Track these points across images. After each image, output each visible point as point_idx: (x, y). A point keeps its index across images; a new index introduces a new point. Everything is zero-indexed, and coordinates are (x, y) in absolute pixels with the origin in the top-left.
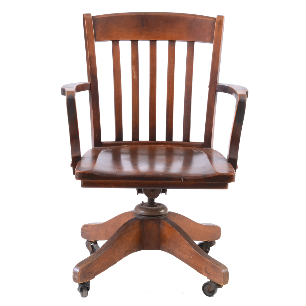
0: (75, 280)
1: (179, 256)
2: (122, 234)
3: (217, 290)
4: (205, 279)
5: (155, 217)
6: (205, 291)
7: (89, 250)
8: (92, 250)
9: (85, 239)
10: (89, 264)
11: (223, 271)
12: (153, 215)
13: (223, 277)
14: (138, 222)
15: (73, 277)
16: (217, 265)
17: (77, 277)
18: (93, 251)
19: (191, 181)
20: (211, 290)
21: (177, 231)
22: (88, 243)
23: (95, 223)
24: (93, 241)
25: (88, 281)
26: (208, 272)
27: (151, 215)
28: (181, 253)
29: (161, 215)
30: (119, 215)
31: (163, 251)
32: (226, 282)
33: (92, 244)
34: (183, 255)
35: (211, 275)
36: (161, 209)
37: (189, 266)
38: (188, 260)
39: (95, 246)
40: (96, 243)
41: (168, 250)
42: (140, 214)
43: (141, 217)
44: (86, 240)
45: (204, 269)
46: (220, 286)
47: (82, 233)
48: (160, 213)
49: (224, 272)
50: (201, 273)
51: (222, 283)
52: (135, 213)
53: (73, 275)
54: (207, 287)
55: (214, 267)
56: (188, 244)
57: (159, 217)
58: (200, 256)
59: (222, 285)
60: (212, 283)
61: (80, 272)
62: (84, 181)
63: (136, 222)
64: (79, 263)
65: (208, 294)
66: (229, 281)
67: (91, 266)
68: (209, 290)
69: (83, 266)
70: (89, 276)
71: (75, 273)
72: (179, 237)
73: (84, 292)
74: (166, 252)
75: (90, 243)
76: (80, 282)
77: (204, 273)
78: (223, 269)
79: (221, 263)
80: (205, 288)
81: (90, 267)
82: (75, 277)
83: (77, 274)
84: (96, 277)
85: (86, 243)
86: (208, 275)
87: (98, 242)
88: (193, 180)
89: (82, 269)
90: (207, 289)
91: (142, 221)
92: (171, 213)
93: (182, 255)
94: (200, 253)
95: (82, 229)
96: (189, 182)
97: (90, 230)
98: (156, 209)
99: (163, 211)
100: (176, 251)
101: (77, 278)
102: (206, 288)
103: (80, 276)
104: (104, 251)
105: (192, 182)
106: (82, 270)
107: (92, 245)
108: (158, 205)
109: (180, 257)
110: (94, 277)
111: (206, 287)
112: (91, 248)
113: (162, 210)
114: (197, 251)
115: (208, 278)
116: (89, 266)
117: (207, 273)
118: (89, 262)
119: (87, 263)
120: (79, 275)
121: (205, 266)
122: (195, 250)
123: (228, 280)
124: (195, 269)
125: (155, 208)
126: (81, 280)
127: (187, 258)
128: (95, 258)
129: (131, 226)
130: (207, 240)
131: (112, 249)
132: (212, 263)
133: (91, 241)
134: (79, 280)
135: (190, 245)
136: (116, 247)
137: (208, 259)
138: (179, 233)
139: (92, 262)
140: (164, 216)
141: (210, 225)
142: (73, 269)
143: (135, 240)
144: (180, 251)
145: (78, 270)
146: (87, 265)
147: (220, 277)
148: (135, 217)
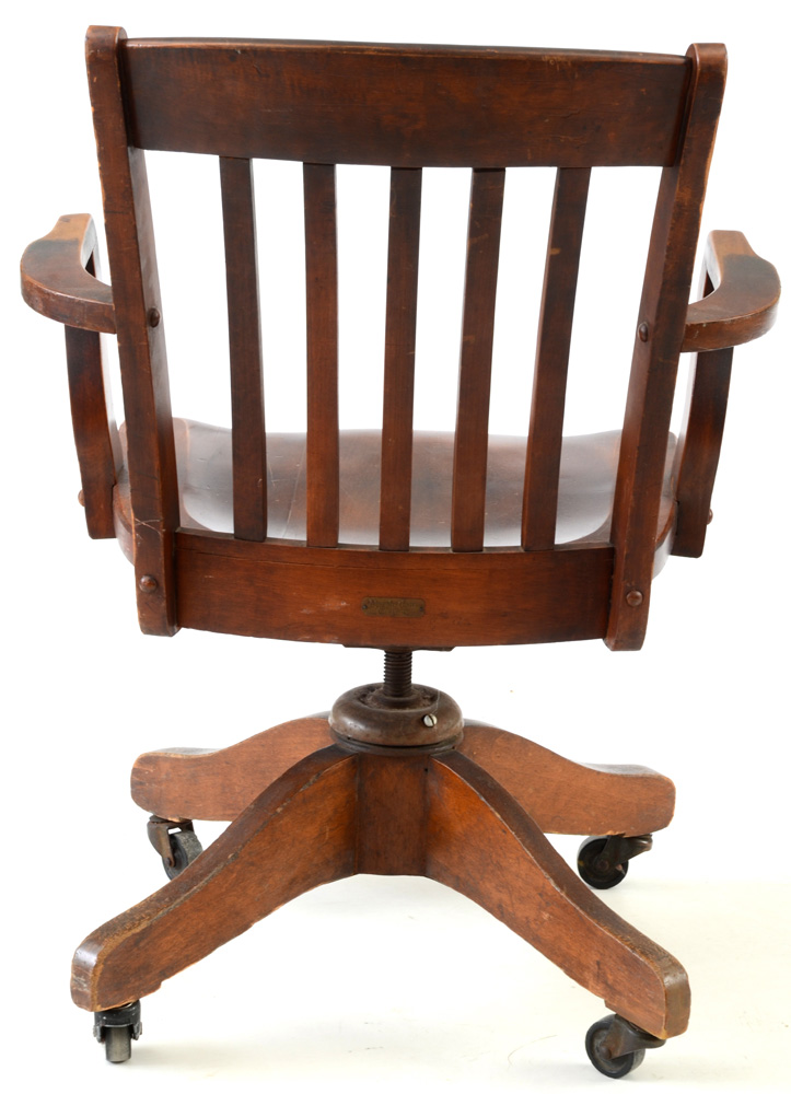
0: (79, 997)
1: (500, 906)
2: (276, 812)
3: (643, 1054)
6: (597, 1055)
7: (160, 853)
8: (170, 855)
9: (147, 810)
10: (138, 934)
11: (668, 980)
13: (667, 1005)
14: (340, 764)
15: (72, 987)
16: (646, 956)
17: (88, 988)
18: (174, 858)
20: (618, 1054)
21: (492, 809)
22: (155, 826)
23: (186, 750)
24: (176, 820)
25: (131, 1000)
26: (610, 982)
28: (505, 897)
30: (276, 728)
31: (438, 881)
32: (678, 1024)
33: (171, 832)
34: (512, 904)
35: (620, 993)
37: (537, 948)
38: (533, 926)
39: (182, 839)
40: (187, 826)
41: (458, 878)
43: (353, 748)
44: (151, 814)
45: (594, 968)
46: (654, 1041)
47: (133, 784)
49: (670, 986)
50: (583, 982)
51: (664, 1031)
52: (332, 729)
53: (73, 979)
54: (603, 1038)
55: (630, 965)
56: (534, 864)
57: (425, 748)
58: (581, 916)
59: (660, 1038)
60: (623, 1025)
61: (101, 966)
63: (334, 767)
64: (97, 931)
65: (606, 1069)
66: (690, 1020)
67: (146, 941)
68: (609, 1053)
69: (112, 943)
70: (137, 984)
71: (79, 969)
72: (500, 832)
73: (118, 1044)
74: (448, 885)
75: (164, 827)
76: (99, 1009)
77: (591, 983)
78: (666, 974)
79: (660, 949)
80: (597, 1042)
81: (142, 944)
82: (81, 986)
83: (86, 976)
84: (165, 983)
85: (149, 824)
86: (609, 993)
87: (196, 824)
89: (110, 955)
90: (603, 1049)
91: (358, 761)
92: (474, 730)
93: (508, 902)
94: (578, 904)
95: (135, 772)
97: (163, 776)
100: (488, 885)
102: (599, 1041)
103: (99, 985)
104: (201, 884)
106: (106, 960)
107: (172, 837)
109: (502, 913)
110: (156, 987)
111: (600, 1038)
112: (167, 847)
114: (567, 895)
115: (608, 1005)
116: (136, 943)
117: (605, 983)
118: (138, 930)
119: (130, 929)
120: (97, 979)
121: (596, 958)
122: (562, 889)
123: (688, 1017)
124: (561, 965)
126: (102, 999)
127: (527, 918)
128: (166, 910)
129: (311, 780)
130: (617, 833)
131: (235, 875)
132: (623, 948)
133: (170, 819)
134: (95, 997)
135: (543, 868)
136: (252, 864)
137: (609, 931)
138: (498, 816)
139: (150, 927)
140: (446, 744)
141: (633, 773)
142: (76, 953)
143: (327, 836)
144: (501, 889)
145: (91, 958)
146: (128, 938)
147: (655, 1007)
148: (333, 743)
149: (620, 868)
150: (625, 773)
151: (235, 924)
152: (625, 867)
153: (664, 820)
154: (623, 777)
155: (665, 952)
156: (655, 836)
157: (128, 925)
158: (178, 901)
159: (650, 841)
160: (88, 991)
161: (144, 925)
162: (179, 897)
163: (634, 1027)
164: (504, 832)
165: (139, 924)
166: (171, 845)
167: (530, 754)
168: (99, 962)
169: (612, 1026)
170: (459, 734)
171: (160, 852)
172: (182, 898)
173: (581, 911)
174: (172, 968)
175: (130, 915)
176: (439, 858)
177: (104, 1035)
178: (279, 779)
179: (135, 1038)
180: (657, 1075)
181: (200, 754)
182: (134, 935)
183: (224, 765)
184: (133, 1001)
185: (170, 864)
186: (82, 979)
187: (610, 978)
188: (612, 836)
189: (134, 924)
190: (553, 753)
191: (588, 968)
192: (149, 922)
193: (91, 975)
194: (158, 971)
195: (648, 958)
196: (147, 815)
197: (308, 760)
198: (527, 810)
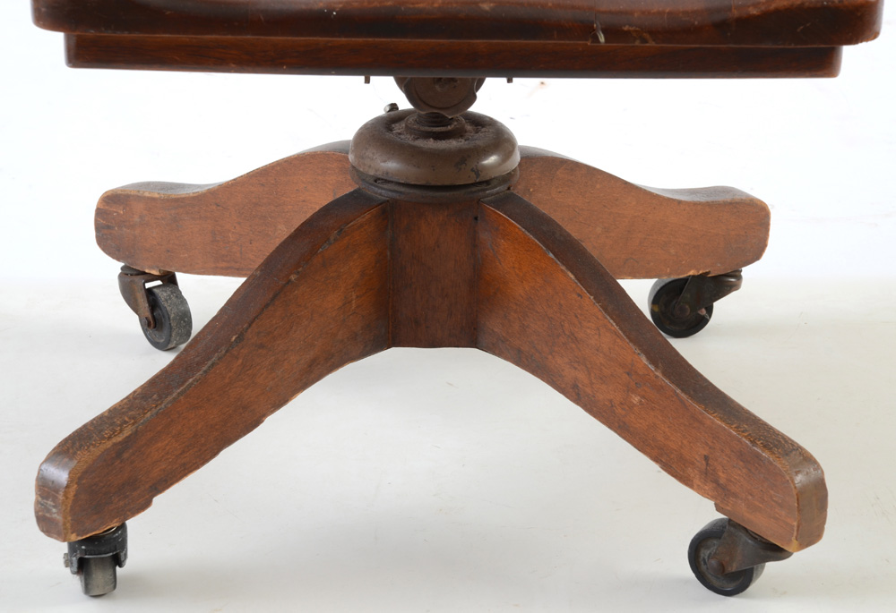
0: (46, 524)
1: (575, 386)
2: (289, 281)
3: (763, 568)
4: (702, 512)
5: (456, 193)
6: (703, 567)
7: (136, 312)
8: (148, 314)
9: (118, 260)
10: (120, 443)
11: (800, 479)
12: (447, 183)
13: (799, 510)
14: (368, 216)
15: (36, 512)
16: (770, 449)
17: (58, 513)
18: (154, 317)
19: (644, 41)
20: (734, 568)
21: (563, 268)
22: (128, 279)
24: (155, 272)
25: (115, 524)
26: (722, 481)
27: (433, 183)
28: (582, 376)
29: (487, 182)
31: (494, 353)
32: (810, 533)
33: (148, 285)
34: (592, 384)
35: (735, 495)
36: (487, 151)
37: (624, 438)
38: (619, 411)
39: (162, 295)
40: (170, 280)
41: (519, 351)
42: (379, 174)
43: (382, 193)
44: (123, 264)
45: (701, 464)
46: (776, 552)
47: (98, 228)
48: (477, 173)
49: (803, 486)
50: (685, 480)
51: (795, 543)
52: (353, 167)
53: (37, 503)
54: (713, 549)
55: (750, 460)
56: (619, 336)
57: (474, 189)
58: (682, 401)
59: (789, 549)
60: (741, 534)
61: (75, 486)
62: (78, 36)
63: (360, 220)
64: (66, 440)
65: (716, 583)
67: (130, 451)
68: (722, 567)
69: (87, 457)
70: (121, 503)
71: (45, 488)
72: (575, 296)
73: (99, 577)
74: (506, 358)
75: (139, 280)
76: (74, 538)
77: (697, 481)
78: (797, 473)
79: (786, 440)
80: (705, 553)
81: (126, 455)
82: (49, 511)
83: (55, 498)
84: (156, 500)
85: (120, 276)
86: (719, 492)
87: (180, 276)
88: (655, 33)
89: (85, 472)
90: (713, 562)
91: (389, 213)
93: (586, 381)
94: (677, 386)
95: (100, 213)
96: (637, 43)
97: (137, 219)
98: (460, 151)
99: (492, 160)
100: (559, 360)
101: (56, 515)
102: (709, 552)
103: (71, 510)
105: (651, 44)
106: (80, 479)
107: (150, 292)
108: (468, 127)
109: (578, 394)
110: (146, 504)
111: (708, 548)
112: (144, 305)
113: (491, 156)
114: (664, 374)
115: (719, 509)
116: (119, 455)
117: (716, 482)
118: (119, 439)
119: (110, 438)
120: (70, 502)
121: (704, 451)
122: (657, 367)
123: (825, 524)
124: (656, 459)
125: (453, 144)
126: (76, 526)
127: (611, 401)
128: (154, 411)
129: (332, 238)
130: (701, 272)
131: (240, 361)
132: (739, 441)
133: (147, 271)
134: (68, 525)
135: (631, 341)
136: (262, 346)
137: (721, 419)
138: (572, 276)
139: (136, 433)
140: (499, 184)
141: (720, 198)
142: (40, 470)
143: (354, 306)
144: (576, 365)
145: (61, 475)
146: (107, 450)
147: (783, 513)
148: (356, 187)
149: (703, 312)
150: (709, 199)
151: (243, 420)
152: (710, 310)
153: (756, 252)
154: (709, 205)
155: (793, 443)
156: (746, 271)
157: (107, 433)
158: (170, 398)
159: (739, 278)
160: (59, 518)
161: (127, 432)
162: (171, 394)
163: (755, 537)
164: (579, 295)
165: (121, 431)
166: (149, 302)
167: (598, 186)
168: (71, 480)
169: (725, 535)
170: (515, 170)
171: (136, 310)
172: (174, 395)
173: (683, 395)
174: (166, 481)
175: (108, 418)
176: (494, 325)
177: (83, 567)
178: (290, 237)
179: (120, 566)
180: (779, 592)
181: (182, 193)
182: (115, 444)
183: (214, 207)
184: (118, 524)
185: (149, 325)
186: (50, 503)
187: (722, 477)
188: (693, 276)
189: (114, 431)
190: (626, 183)
191: (693, 463)
192: (134, 428)
193: (61, 497)
194: (147, 486)
195: (773, 453)
196: (117, 266)
197: (326, 211)
198: (595, 254)
